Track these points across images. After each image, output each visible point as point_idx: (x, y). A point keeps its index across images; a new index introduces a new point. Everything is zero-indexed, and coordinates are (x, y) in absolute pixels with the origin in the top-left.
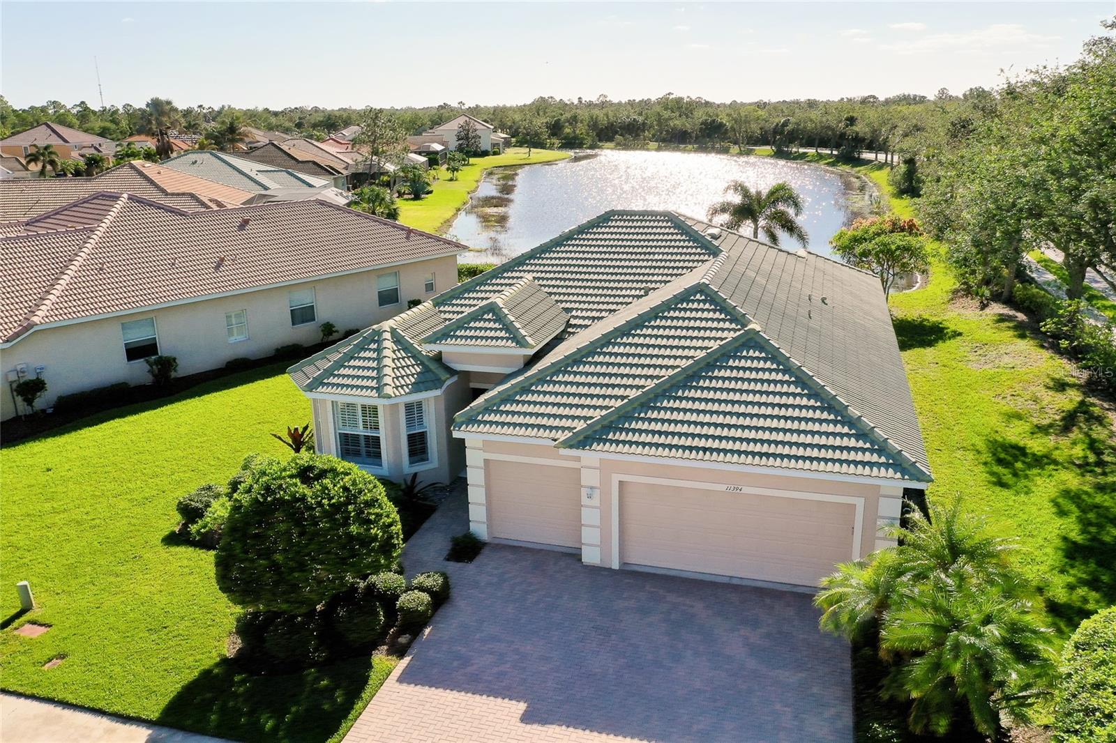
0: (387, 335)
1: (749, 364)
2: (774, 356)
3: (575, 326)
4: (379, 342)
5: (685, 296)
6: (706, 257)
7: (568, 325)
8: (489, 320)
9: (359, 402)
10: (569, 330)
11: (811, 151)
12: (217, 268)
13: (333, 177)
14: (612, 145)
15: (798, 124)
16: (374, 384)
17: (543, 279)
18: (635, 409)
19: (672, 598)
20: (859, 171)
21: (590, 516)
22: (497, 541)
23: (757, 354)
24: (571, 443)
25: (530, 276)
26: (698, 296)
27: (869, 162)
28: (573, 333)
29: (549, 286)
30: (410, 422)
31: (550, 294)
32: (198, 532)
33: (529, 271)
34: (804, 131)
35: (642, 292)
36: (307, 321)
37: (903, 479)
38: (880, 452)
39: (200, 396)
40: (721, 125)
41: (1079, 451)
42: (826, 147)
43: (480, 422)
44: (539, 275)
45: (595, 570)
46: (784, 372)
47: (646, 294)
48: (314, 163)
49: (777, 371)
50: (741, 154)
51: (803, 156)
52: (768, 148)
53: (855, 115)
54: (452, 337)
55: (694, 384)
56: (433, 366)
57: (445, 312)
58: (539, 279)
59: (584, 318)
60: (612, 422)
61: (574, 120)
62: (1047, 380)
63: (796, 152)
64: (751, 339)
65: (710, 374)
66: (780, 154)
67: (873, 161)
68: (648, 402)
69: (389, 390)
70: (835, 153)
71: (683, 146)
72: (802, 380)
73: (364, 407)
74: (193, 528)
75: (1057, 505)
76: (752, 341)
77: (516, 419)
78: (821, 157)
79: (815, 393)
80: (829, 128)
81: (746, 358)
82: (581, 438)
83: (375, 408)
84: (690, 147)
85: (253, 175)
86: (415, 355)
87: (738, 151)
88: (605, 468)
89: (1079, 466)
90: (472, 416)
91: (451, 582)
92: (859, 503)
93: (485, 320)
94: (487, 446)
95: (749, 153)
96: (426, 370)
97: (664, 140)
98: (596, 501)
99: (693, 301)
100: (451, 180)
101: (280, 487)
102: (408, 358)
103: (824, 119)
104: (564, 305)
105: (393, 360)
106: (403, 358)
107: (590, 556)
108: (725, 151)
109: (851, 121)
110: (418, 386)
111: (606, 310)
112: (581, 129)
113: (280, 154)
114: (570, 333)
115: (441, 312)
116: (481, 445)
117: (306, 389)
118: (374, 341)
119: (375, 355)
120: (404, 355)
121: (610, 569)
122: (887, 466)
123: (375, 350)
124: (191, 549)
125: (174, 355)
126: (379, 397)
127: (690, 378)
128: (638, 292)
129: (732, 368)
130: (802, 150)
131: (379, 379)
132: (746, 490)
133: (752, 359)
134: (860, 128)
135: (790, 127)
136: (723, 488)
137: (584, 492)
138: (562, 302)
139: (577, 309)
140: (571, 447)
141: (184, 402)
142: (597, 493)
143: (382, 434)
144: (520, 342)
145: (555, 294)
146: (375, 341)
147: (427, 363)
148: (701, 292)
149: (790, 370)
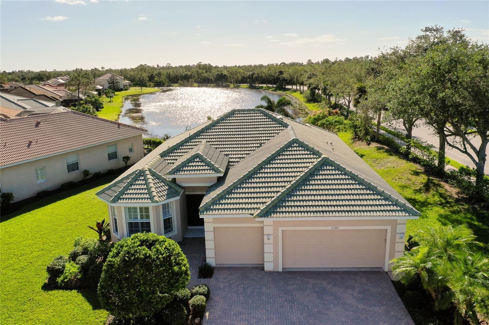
0: (148, 172)
1: (328, 172)
2: (338, 168)
3: (232, 162)
4: (145, 176)
5: (290, 145)
6: (282, 128)
7: (229, 162)
8: (198, 162)
9: (138, 206)
10: (230, 164)
11: (264, 85)
12: (29, 146)
13: (55, 102)
14: (177, 85)
15: (258, 74)
16: (147, 196)
17: (211, 142)
18: (284, 196)
19: (312, 281)
20: (287, 93)
21: (268, 248)
22: (218, 266)
23: (330, 168)
24: (261, 215)
25: (204, 141)
26: (295, 145)
27: (289, 89)
28: (233, 165)
29: (215, 145)
30: (164, 213)
31: (216, 148)
32: (62, 281)
33: (203, 139)
34: (261, 77)
35: (259, 145)
36: (75, 170)
37: (410, 216)
38: (396, 205)
39: (29, 211)
40: (225, 75)
41: (437, 198)
42: (271, 84)
43: (212, 210)
44: (208, 140)
45: (271, 273)
46: (345, 174)
47: (261, 146)
48: (45, 95)
49: (342, 174)
50: (235, 87)
51: (261, 87)
52: (246, 84)
53: (282, 70)
54: (182, 171)
55: (308, 183)
56: (173, 185)
57: (167, 160)
58: (209, 142)
59: (236, 158)
60: (276, 203)
61: (159, 74)
62: (410, 172)
63: (258, 86)
64: (325, 161)
65: (313, 178)
66: (252, 87)
67: (291, 89)
68: (290, 193)
69: (156, 199)
70: (275, 86)
71: (209, 85)
72: (354, 177)
73: (141, 209)
74: (59, 280)
75: (440, 221)
76: (326, 162)
77: (229, 206)
78: (269, 88)
79: (361, 182)
80: (272, 76)
81: (327, 170)
82: (264, 212)
83: (147, 209)
84: (212, 85)
85: (16, 101)
86: (164, 181)
87: (233, 86)
88: (276, 225)
89: (440, 204)
90: (207, 207)
91: (210, 289)
92: (389, 228)
93: (196, 162)
94: (215, 221)
95: (238, 87)
96: (170, 188)
97: (200, 82)
98: (271, 241)
99: (294, 147)
100: (110, 102)
101: (136, 251)
102: (160, 182)
103: (269, 72)
104: (224, 153)
105: (154, 184)
106: (158, 183)
107: (268, 267)
108: (227, 87)
109: (281, 73)
110: (169, 196)
111: (245, 154)
112: (163, 78)
113: (26, 91)
114: (231, 165)
115: (165, 160)
116: (212, 221)
117: (112, 202)
118: (140, 175)
119: (144, 182)
120: (158, 181)
121: (278, 272)
122: (401, 211)
123: (143, 180)
124: (60, 291)
125: (11, 192)
126: (152, 202)
127: (305, 180)
128: (256, 145)
129: (322, 175)
130: (260, 85)
131: (150, 193)
132: (340, 228)
133: (329, 170)
134: (285, 76)
135: (255, 76)
136: (329, 228)
137: (265, 238)
138: (223, 151)
139: (231, 154)
140: (261, 217)
141: (21, 215)
142: (271, 238)
143: (152, 221)
144: (217, 170)
145: (219, 148)
146: (142, 176)
147: (169, 184)
148: (296, 143)
149: (346, 173)
